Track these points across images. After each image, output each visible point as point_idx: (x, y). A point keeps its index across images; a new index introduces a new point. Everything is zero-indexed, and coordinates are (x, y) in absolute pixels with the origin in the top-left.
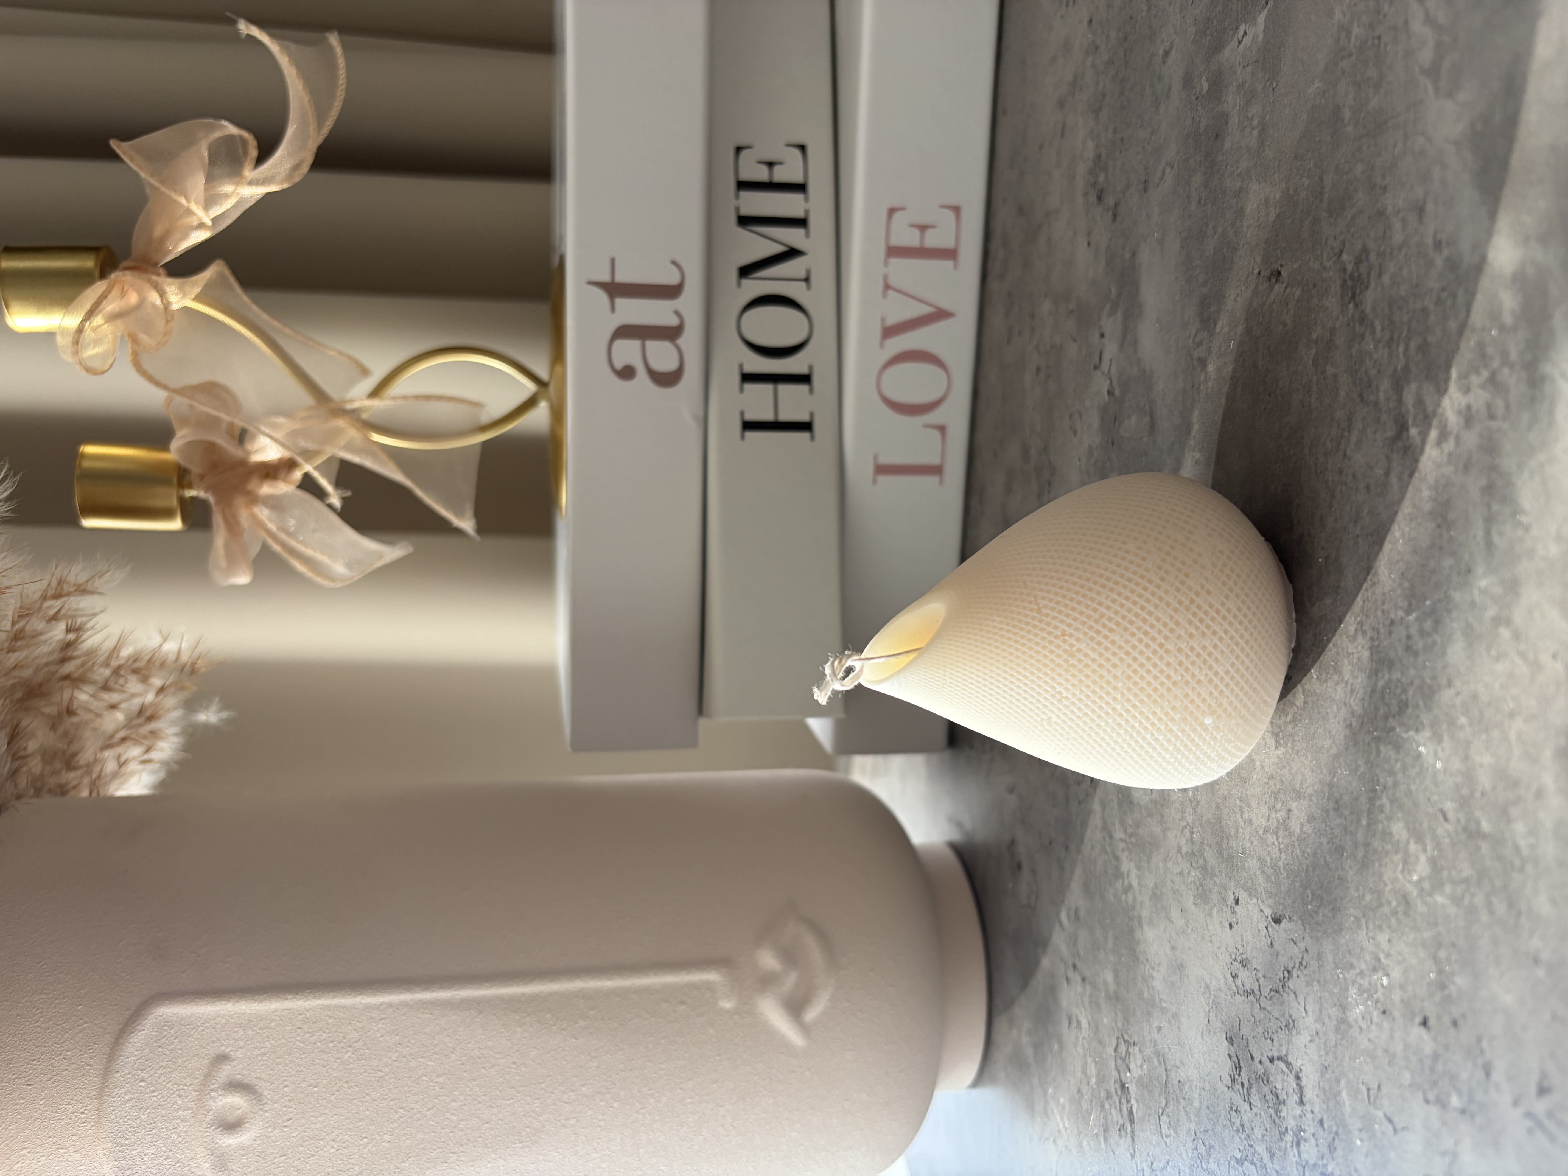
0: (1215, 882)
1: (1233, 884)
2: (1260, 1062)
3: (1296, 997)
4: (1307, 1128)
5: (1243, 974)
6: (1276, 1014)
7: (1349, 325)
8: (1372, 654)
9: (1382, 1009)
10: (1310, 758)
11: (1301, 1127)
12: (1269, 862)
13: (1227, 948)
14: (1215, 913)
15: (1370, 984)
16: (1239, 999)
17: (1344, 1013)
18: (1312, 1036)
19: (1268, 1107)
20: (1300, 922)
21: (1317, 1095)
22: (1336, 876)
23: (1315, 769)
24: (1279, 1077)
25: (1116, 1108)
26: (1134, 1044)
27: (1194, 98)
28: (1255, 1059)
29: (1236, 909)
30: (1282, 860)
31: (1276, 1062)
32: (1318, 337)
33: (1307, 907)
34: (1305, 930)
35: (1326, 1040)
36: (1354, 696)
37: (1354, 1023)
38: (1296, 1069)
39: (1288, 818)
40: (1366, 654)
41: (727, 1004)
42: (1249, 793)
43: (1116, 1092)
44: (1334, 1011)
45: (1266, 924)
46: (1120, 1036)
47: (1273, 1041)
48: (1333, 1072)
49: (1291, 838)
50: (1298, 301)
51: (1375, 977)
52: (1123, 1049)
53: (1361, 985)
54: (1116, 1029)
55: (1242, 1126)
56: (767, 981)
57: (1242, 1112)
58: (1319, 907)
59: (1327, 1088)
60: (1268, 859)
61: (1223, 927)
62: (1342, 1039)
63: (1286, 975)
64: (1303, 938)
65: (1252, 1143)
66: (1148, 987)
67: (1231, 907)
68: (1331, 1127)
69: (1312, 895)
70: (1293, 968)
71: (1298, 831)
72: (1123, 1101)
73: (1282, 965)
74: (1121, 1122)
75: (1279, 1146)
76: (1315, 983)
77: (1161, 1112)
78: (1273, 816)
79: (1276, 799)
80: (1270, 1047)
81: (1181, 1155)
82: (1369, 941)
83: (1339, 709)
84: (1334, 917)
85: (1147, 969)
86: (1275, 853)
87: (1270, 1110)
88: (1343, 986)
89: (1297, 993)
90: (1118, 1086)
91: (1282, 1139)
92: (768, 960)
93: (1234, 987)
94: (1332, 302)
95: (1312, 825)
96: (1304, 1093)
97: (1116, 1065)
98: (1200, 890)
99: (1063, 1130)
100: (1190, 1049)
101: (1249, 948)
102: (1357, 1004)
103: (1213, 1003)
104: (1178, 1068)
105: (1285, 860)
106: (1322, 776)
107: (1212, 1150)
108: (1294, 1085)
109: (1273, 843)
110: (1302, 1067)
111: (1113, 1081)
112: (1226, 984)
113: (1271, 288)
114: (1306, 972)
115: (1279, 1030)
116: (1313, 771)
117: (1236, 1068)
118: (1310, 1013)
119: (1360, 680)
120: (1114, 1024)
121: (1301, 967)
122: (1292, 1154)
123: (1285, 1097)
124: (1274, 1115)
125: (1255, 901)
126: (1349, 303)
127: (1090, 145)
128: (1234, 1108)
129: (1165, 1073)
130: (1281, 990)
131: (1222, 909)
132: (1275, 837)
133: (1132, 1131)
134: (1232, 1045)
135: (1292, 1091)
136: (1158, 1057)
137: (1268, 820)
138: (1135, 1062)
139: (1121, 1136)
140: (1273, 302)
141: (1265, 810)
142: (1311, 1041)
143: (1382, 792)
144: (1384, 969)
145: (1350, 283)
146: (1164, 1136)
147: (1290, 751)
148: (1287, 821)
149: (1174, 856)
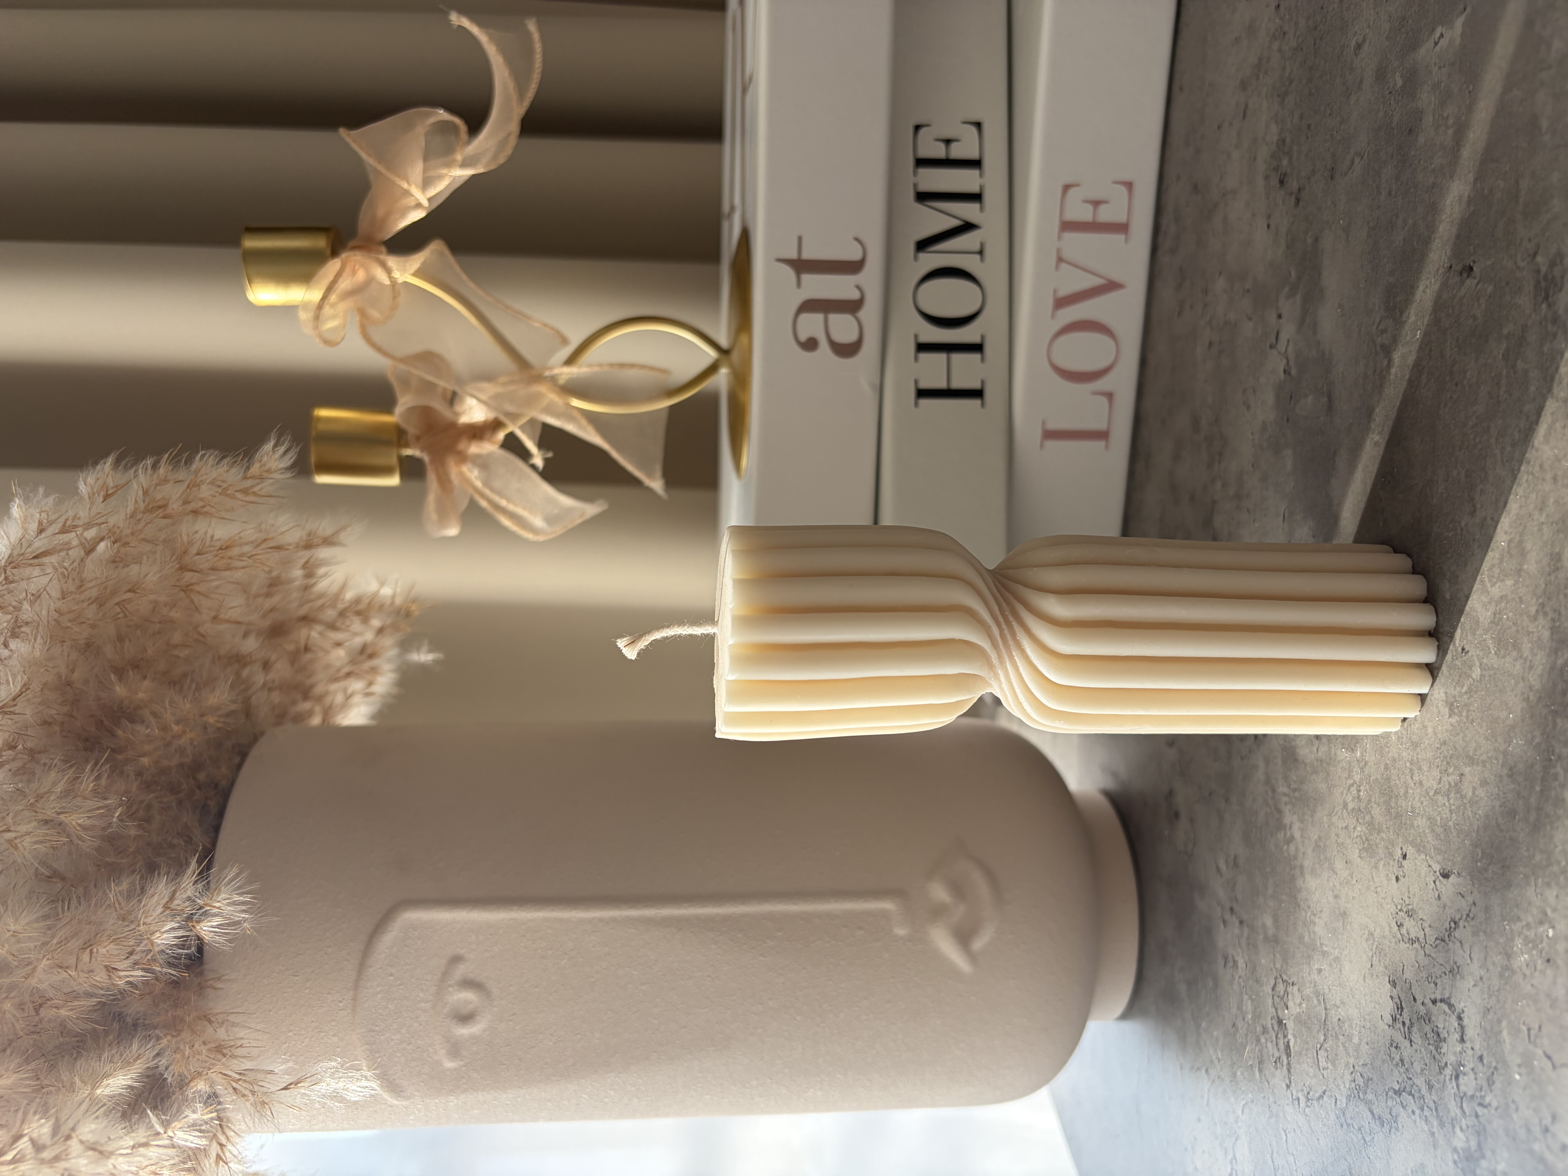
0: (1382, 838)
1: (1400, 840)
2: (1423, 1004)
3: (1462, 945)
4: (1466, 1063)
5: (1408, 924)
6: (1441, 961)
7: (1541, 323)
8: (1552, 634)
9: (1546, 958)
10: (1485, 728)
11: (1461, 1062)
12: (1439, 822)
13: (1392, 899)
14: (1381, 866)
15: (1536, 935)
16: (1403, 946)
17: (1509, 961)
18: (1476, 981)
19: (1429, 1044)
20: (1468, 877)
21: (1478, 1034)
22: (1507, 836)
23: (1490, 737)
24: (1441, 1018)
25: (1272, 1042)
26: (1293, 984)
27: (1387, 92)
28: (1418, 1001)
29: (1403, 864)
30: (1453, 820)
31: (1438, 1004)
32: (1509, 333)
33: (1477, 864)
34: (1473, 884)
35: (1490, 985)
36: (1532, 672)
37: (1518, 970)
38: (1458, 1010)
39: (1461, 781)
40: (1546, 634)
41: (901, 932)
42: (1420, 757)
43: (1273, 1028)
44: (1499, 959)
45: (1434, 878)
46: (1279, 976)
47: (1436, 984)
48: (1495, 1013)
49: (1462, 801)
50: (1490, 297)
51: (1541, 929)
52: (1281, 988)
53: (1526, 937)
54: (1274, 970)
55: (1402, 1061)
56: (937, 912)
57: (1402, 1048)
58: (1489, 865)
59: (1489, 1028)
60: (1439, 818)
61: (1389, 880)
62: (1506, 984)
63: (1453, 925)
64: (1472, 893)
65: (1411, 1076)
66: (1309, 932)
67: (1398, 861)
68: (1491, 1063)
69: (1482, 853)
70: (1459, 920)
71: (1470, 794)
72: (1280, 1036)
73: (1449, 917)
74: (1277, 1055)
75: (1438, 1080)
76: (1482, 934)
77: (1319, 1046)
78: (1445, 779)
79: (1448, 763)
80: (1433, 990)
81: (1338, 1086)
82: (1537, 897)
83: (1517, 683)
84: (1503, 874)
85: (1309, 914)
86: (1446, 814)
87: (1431, 1046)
88: (1509, 937)
89: (1463, 942)
90: (1274, 1022)
91: (1441, 1073)
92: (940, 893)
93: (1399, 935)
94: (1524, 301)
95: (1485, 789)
96: (1466, 1032)
97: (1273, 1003)
98: (1366, 845)
99: (1216, 1061)
100: (1351, 990)
101: (1416, 900)
102: (1522, 953)
103: (1376, 949)
104: (1338, 1007)
105: (1456, 820)
106: (1497, 745)
107: (1370, 1082)
108: (1456, 1025)
109: (1444, 805)
110: (1465, 1009)
111: (1270, 1018)
112: (1390, 932)
113: (1462, 283)
114: (1472, 923)
115: (1443, 975)
116: (1487, 739)
117: (1398, 1008)
118: (1475, 960)
119: (1539, 657)
120: (1272, 965)
121: (1468, 919)
122: (1450, 1087)
123: (1446, 1036)
124: (1434, 1052)
125: (1423, 856)
126: (1542, 302)
127: (1274, 128)
128: (1394, 1045)
129: (1324, 1011)
130: (1447, 939)
131: (1389, 864)
132: (1446, 798)
133: (1289, 1064)
134: (1395, 987)
135: (1453, 1030)
136: (1318, 996)
137: (1440, 783)
138: (1293, 1000)
139: (1276, 1068)
140: (1464, 296)
141: (1436, 773)
142: (1474, 985)
143: (1557, 761)
144: (1550, 922)
145: (1543, 284)
146: (1321, 1068)
147: (1465, 720)
148: (1459, 785)
149: (1340, 812)
